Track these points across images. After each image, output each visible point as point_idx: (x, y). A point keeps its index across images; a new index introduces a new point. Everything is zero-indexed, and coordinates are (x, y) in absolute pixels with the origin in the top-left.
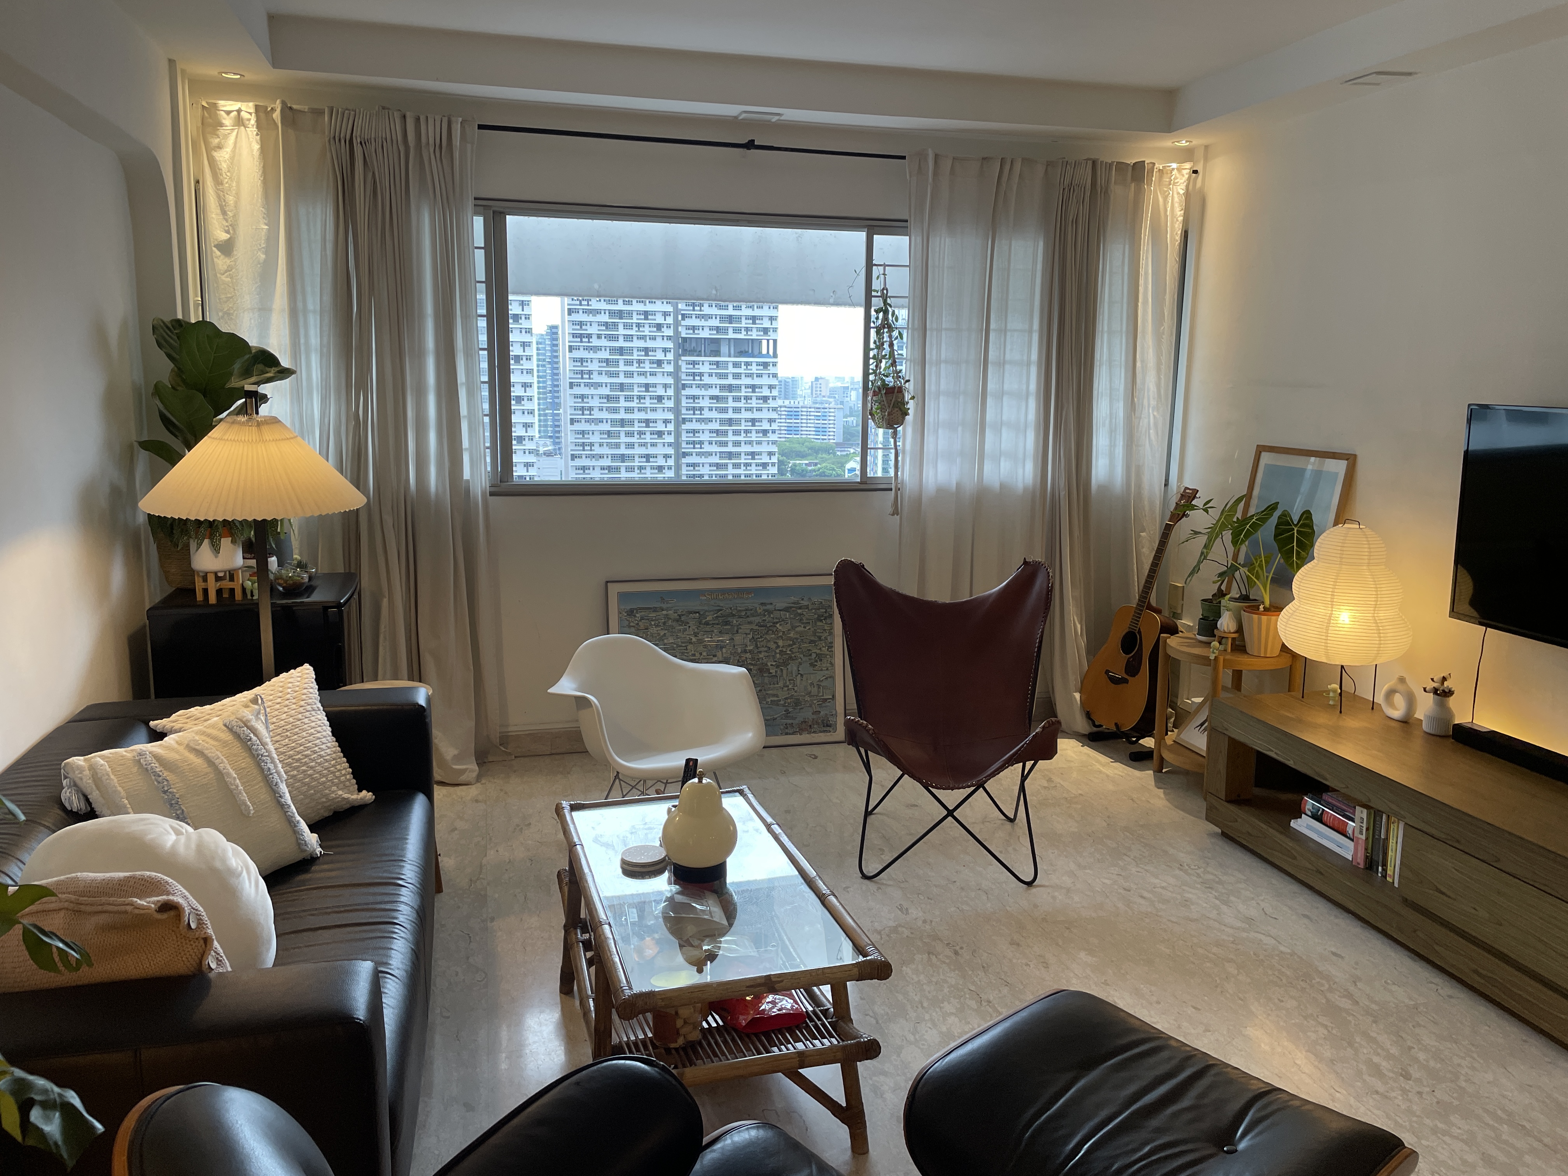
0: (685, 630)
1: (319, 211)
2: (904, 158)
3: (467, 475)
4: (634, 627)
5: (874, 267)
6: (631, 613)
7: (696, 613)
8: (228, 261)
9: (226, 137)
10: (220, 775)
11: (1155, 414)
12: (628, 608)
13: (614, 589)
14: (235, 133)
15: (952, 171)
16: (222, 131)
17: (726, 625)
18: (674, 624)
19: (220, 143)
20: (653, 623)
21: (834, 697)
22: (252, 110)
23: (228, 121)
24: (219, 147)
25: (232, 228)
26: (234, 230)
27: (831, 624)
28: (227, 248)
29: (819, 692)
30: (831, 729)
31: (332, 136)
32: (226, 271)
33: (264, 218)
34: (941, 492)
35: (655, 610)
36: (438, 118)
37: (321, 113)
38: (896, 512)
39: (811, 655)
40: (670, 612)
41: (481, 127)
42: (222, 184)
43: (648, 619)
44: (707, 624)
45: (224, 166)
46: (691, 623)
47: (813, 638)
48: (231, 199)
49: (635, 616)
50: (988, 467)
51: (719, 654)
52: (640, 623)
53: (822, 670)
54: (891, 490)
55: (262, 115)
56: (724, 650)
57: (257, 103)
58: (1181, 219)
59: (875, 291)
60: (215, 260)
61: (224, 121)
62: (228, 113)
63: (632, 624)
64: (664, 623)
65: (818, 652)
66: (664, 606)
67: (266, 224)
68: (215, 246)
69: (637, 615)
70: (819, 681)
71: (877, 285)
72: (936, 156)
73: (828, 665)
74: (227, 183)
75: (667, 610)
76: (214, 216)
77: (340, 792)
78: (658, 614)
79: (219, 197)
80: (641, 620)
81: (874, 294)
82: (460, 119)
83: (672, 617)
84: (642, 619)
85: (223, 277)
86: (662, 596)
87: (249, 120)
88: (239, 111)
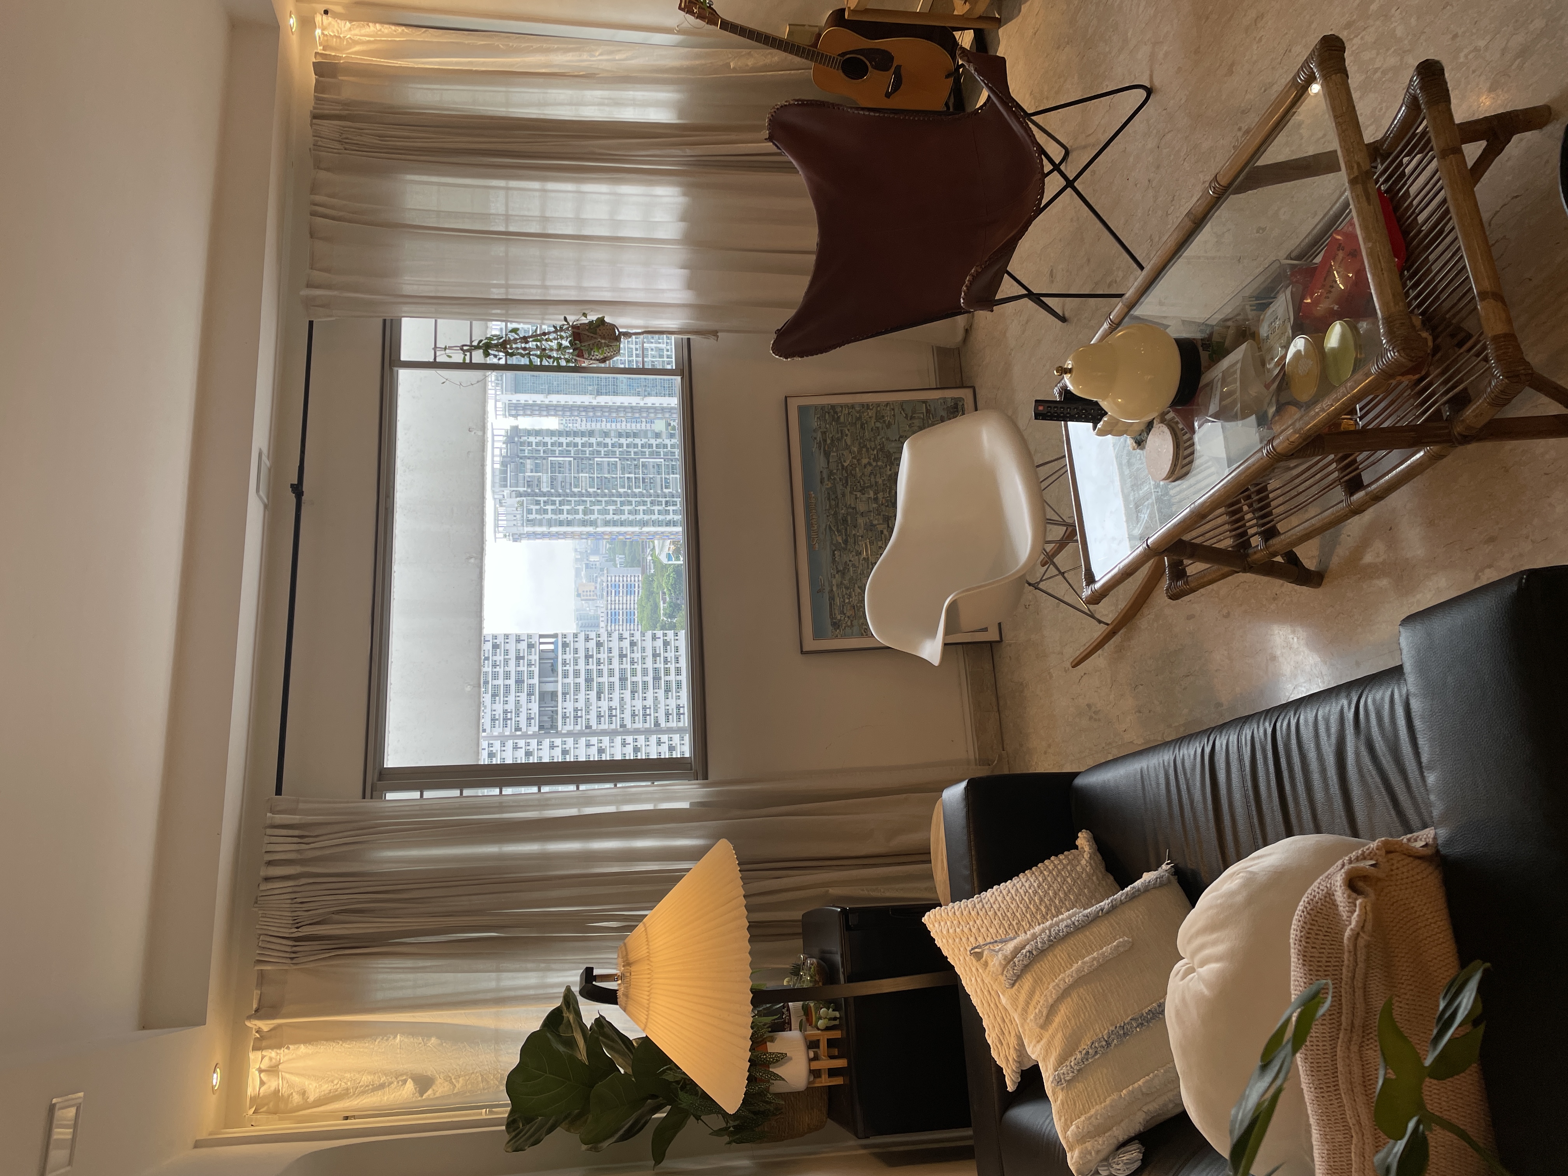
0: (854, 566)
1: (381, 976)
2: (311, 323)
3: (685, 805)
4: (852, 621)
5: (438, 360)
6: (836, 625)
7: (834, 555)
8: (439, 1081)
9: (291, 1085)
10: (1080, 981)
11: (597, 54)
12: (830, 628)
13: (811, 644)
14: (287, 1076)
15: (327, 270)
16: (284, 1091)
17: (847, 521)
18: (847, 577)
19: (298, 1092)
20: (847, 601)
21: (924, 402)
22: (259, 1054)
23: (273, 1084)
24: (303, 1093)
25: (400, 1077)
26: (402, 1075)
27: (842, 407)
28: (424, 1083)
29: (919, 418)
30: (960, 404)
31: (289, 961)
32: (452, 1083)
33: (387, 1040)
34: (691, 284)
35: (832, 599)
36: (267, 839)
37: (262, 975)
38: (714, 333)
39: (878, 428)
40: (834, 582)
41: (279, 791)
42: (347, 1089)
43: (843, 606)
44: (846, 542)
45: (326, 1087)
46: (845, 558)
47: (858, 426)
48: (366, 1079)
49: (840, 620)
50: (661, 234)
51: (880, 528)
52: (848, 614)
53: (894, 415)
54: (689, 339)
55: (264, 1043)
56: (875, 522)
57: (251, 1049)
58: (378, 26)
59: (464, 359)
60: (438, 1095)
61: (272, 1088)
62: (262, 1083)
63: (849, 623)
64: (847, 588)
65: (873, 420)
66: (827, 589)
67: (395, 1037)
68: (422, 1096)
69: (839, 617)
70: (906, 417)
71: (458, 358)
72: (308, 286)
73: (888, 408)
74: (346, 1084)
75: (831, 586)
76: (385, 1098)
77: (1083, 862)
78: (836, 595)
79: (363, 1093)
80: (845, 614)
81: (468, 361)
82: (269, 814)
83: (840, 580)
84: (842, 613)
85: (458, 1086)
86: (817, 591)
87: (271, 1059)
88: (261, 1071)
